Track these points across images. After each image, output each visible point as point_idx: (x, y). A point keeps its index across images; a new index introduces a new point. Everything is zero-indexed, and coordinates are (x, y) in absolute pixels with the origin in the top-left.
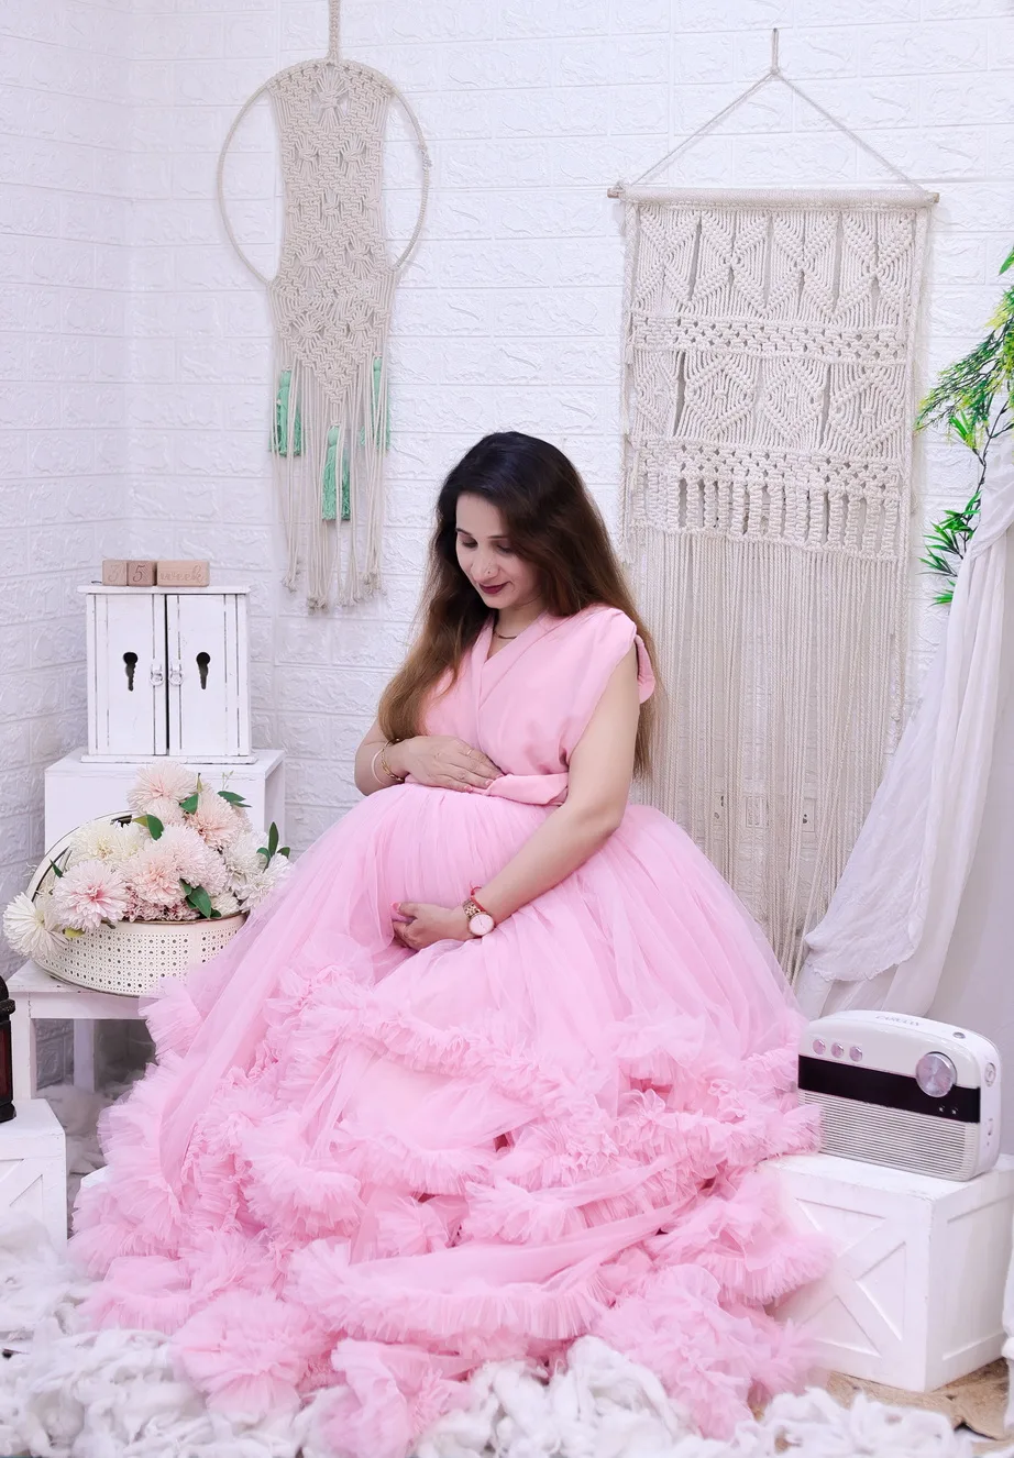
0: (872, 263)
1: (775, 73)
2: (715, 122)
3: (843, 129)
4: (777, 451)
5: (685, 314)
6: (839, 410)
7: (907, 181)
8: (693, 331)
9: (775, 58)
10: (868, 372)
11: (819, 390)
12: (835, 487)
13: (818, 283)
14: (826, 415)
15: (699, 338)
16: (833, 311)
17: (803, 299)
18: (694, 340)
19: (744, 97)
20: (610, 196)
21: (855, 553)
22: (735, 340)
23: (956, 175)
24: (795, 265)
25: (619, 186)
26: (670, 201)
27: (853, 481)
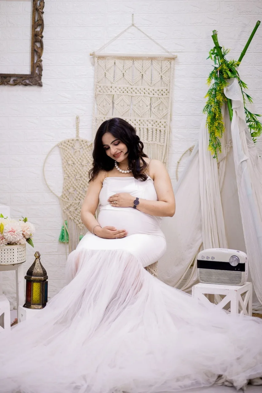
0: (160, 72)
1: (133, 25)
2: (118, 36)
3: (151, 39)
4: (138, 119)
5: (113, 85)
6: (154, 108)
7: (168, 52)
8: (115, 89)
9: (133, 21)
10: (161, 99)
11: (148, 103)
12: (154, 127)
13: (147, 77)
14: (151, 110)
15: (117, 91)
16: (151, 84)
17: (143, 81)
18: (116, 92)
19: (125, 31)
20: (91, 55)
21: (159, 143)
22: (125, 92)
23: (180, 51)
24: (141, 73)
25: (94, 53)
26: (107, 57)
27: (158, 126)
